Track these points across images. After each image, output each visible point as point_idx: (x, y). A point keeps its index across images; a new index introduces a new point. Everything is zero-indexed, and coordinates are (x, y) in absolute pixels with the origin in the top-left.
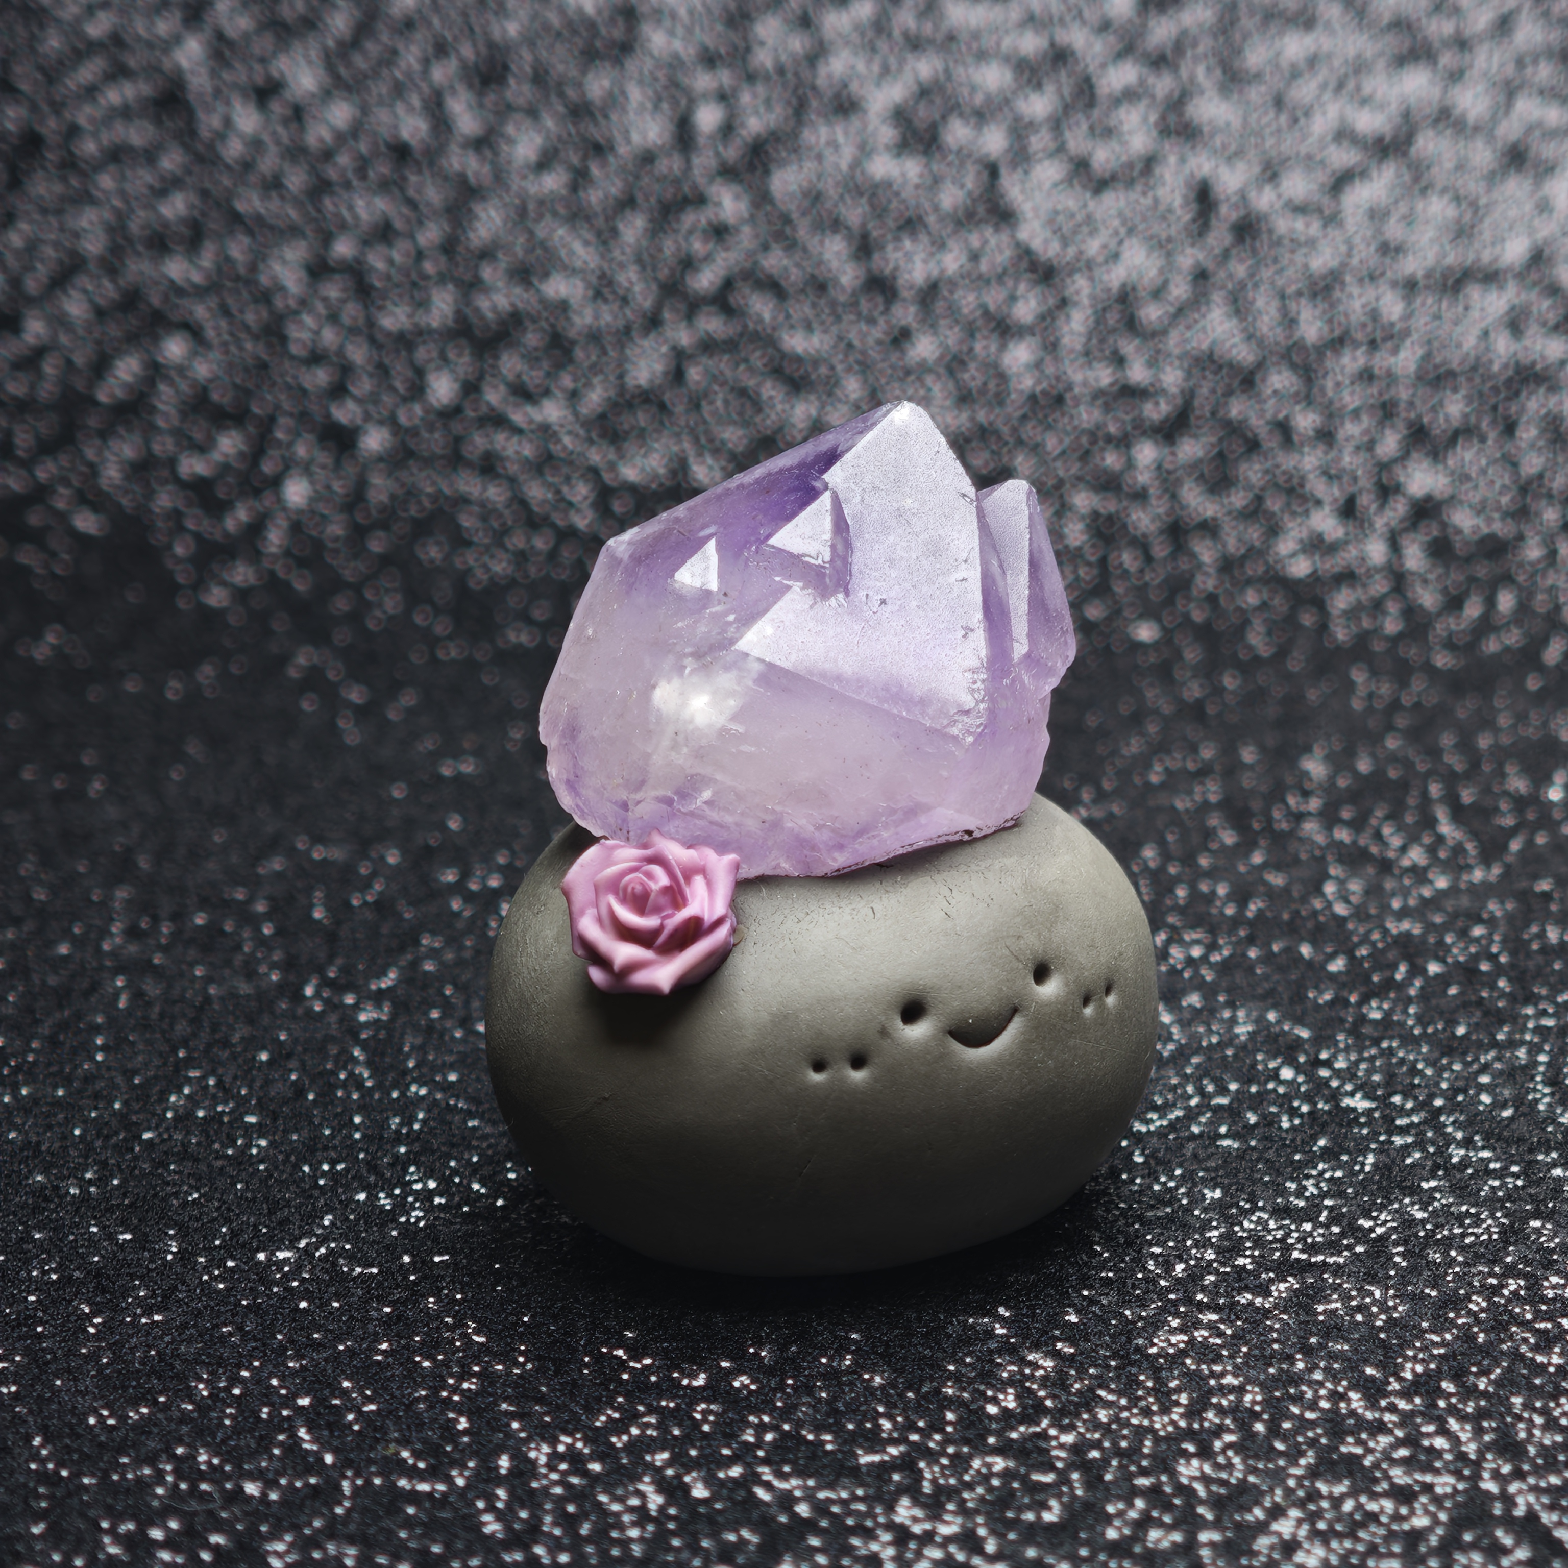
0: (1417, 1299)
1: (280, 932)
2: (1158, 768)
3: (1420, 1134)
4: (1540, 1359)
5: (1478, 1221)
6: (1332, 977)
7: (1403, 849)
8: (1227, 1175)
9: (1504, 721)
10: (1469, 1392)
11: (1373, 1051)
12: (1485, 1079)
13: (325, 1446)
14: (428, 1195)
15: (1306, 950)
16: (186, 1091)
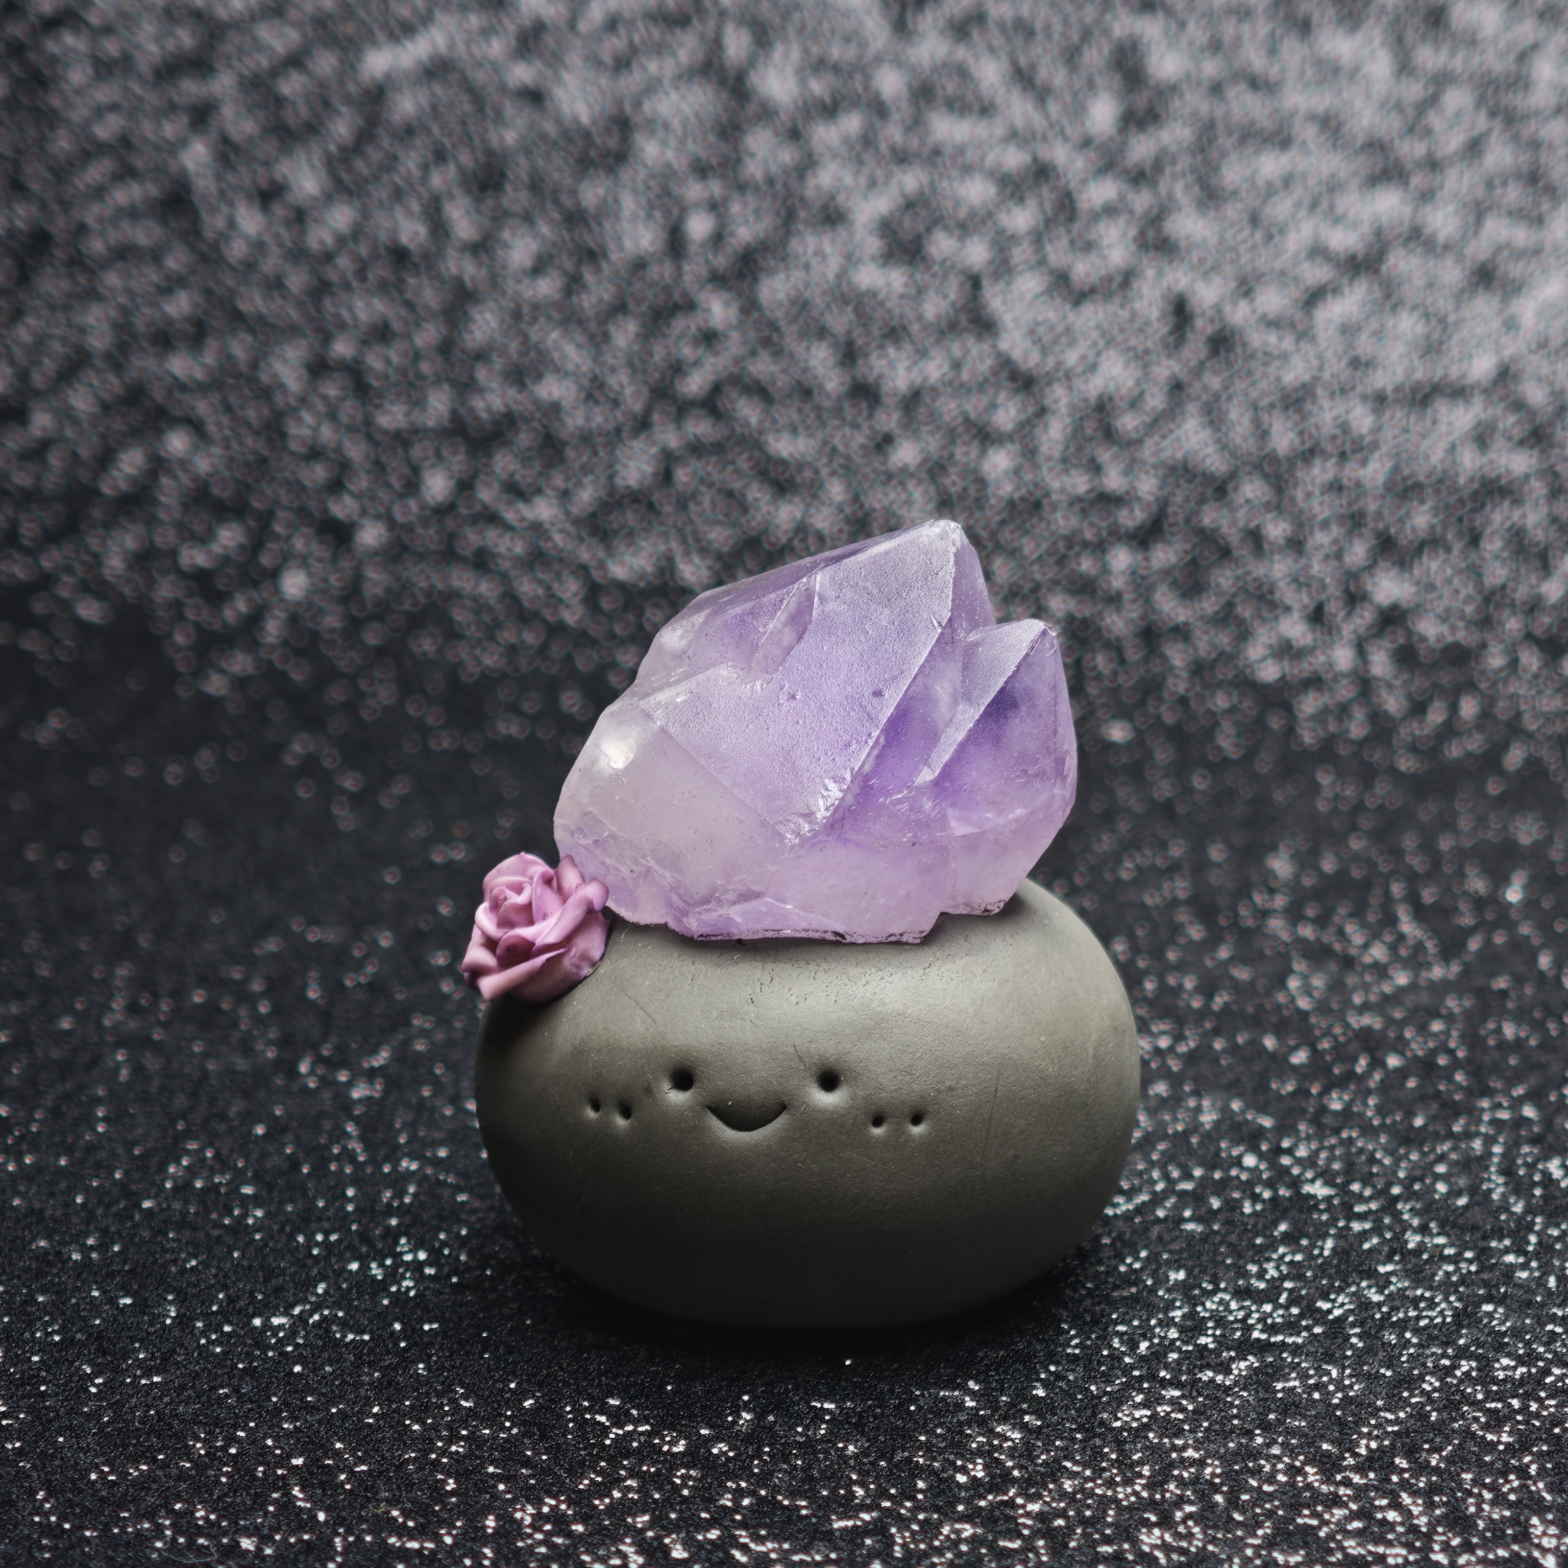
0: (1373, 1378)
1: (276, 1011)
2: (1128, 864)
3: (1378, 1221)
4: (1489, 1437)
5: (1432, 1305)
6: (1295, 1069)
7: (1366, 946)
8: (1190, 1257)
9: (1465, 823)
10: (1422, 1468)
11: (1333, 1141)
12: (1441, 1169)
13: (318, 1504)
14: (418, 1266)
15: (1269, 1043)
16: (185, 1163)
